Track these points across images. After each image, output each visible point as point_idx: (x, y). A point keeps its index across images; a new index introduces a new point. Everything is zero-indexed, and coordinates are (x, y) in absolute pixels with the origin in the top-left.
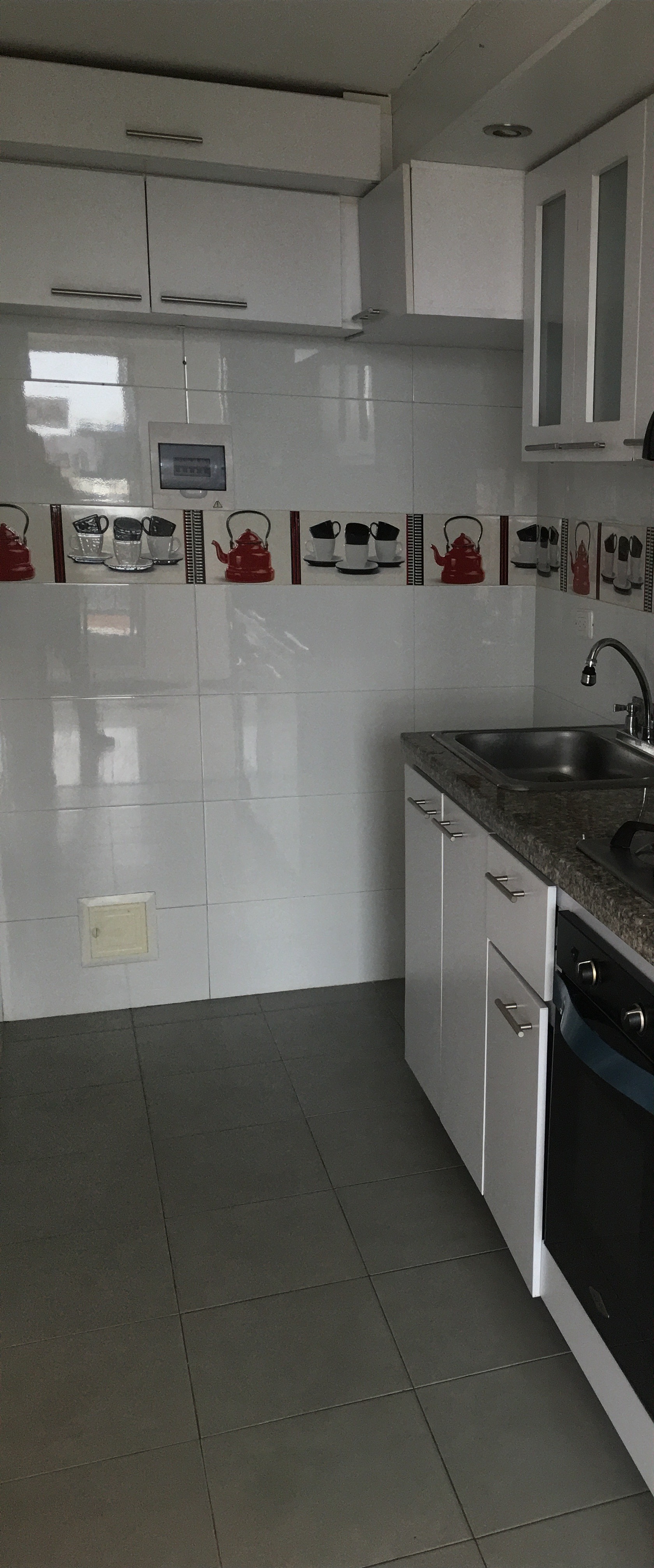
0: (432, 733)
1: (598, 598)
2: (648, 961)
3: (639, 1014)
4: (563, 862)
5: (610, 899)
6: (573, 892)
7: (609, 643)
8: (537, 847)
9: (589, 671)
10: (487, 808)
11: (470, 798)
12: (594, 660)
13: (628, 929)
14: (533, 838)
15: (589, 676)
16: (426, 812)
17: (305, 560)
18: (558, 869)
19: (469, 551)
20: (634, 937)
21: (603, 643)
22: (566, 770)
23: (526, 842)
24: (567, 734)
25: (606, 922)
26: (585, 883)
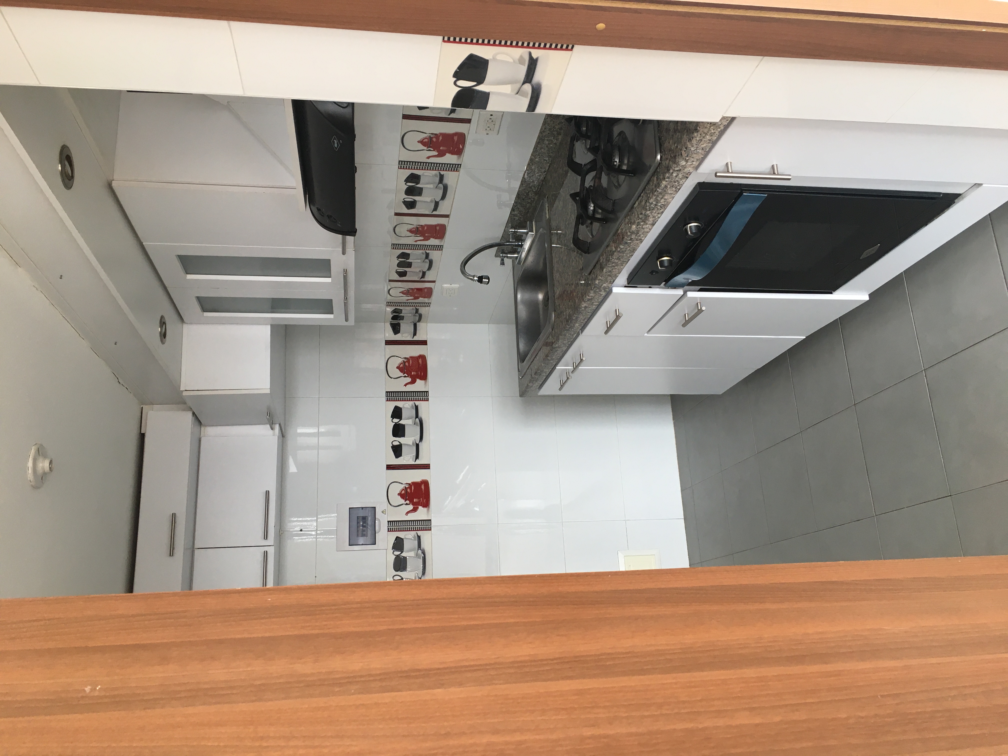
0: (519, 377)
1: (434, 282)
2: (657, 221)
3: (690, 227)
4: (597, 281)
5: (620, 248)
6: (616, 275)
7: (463, 268)
8: (589, 300)
9: (480, 279)
10: (565, 335)
11: (559, 347)
12: (474, 276)
13: (638, 235)
14: (583, 303)
15: (483, 280)
16: (568, 378)
17: (415, 461)
18: (602, 285)
19: (407, 364)
20: (643, 231)
21: (463, 272)
22: (541, 296)
23: (586, 307)
24: (519, 296)
25: (634, 250)
26: (610, 265)
